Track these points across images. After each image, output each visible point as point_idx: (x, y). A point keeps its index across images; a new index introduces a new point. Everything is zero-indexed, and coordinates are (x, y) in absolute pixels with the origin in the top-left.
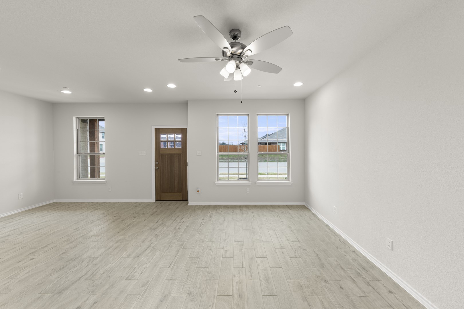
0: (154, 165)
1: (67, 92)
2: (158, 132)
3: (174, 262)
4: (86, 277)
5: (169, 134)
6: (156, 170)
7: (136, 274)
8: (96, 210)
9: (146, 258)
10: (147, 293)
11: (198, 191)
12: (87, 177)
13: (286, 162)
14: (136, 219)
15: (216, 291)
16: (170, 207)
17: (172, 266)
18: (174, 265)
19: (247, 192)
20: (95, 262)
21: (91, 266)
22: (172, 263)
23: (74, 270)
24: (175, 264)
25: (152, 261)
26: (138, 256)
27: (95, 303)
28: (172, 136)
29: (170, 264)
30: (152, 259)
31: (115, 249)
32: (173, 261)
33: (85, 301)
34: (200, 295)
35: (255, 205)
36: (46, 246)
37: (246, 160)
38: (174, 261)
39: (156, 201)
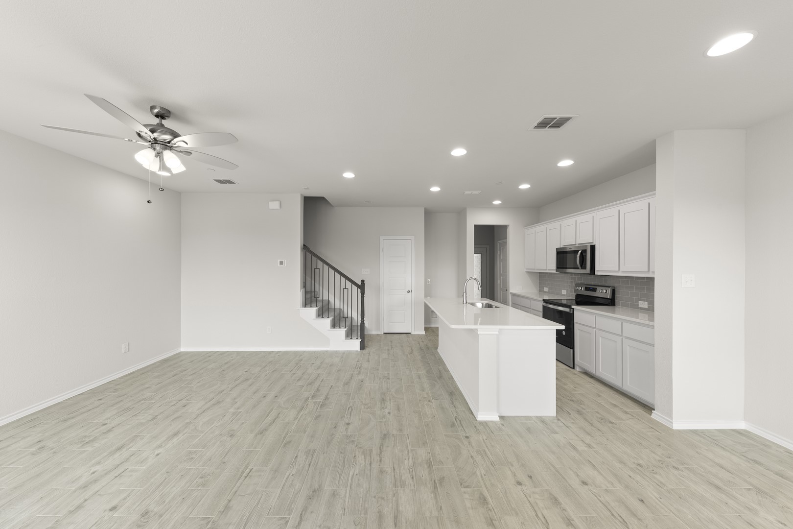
3: (243, 478)
7: (305, 457)
9: (297, 487)
17: (247, 471)
18: (243, 472)
22: (246, 477)
24: (241, 475)
25: (284, 481)
29: (250, 474)
30: (284, 485)
32: (244, 480)
38: (241, 481)
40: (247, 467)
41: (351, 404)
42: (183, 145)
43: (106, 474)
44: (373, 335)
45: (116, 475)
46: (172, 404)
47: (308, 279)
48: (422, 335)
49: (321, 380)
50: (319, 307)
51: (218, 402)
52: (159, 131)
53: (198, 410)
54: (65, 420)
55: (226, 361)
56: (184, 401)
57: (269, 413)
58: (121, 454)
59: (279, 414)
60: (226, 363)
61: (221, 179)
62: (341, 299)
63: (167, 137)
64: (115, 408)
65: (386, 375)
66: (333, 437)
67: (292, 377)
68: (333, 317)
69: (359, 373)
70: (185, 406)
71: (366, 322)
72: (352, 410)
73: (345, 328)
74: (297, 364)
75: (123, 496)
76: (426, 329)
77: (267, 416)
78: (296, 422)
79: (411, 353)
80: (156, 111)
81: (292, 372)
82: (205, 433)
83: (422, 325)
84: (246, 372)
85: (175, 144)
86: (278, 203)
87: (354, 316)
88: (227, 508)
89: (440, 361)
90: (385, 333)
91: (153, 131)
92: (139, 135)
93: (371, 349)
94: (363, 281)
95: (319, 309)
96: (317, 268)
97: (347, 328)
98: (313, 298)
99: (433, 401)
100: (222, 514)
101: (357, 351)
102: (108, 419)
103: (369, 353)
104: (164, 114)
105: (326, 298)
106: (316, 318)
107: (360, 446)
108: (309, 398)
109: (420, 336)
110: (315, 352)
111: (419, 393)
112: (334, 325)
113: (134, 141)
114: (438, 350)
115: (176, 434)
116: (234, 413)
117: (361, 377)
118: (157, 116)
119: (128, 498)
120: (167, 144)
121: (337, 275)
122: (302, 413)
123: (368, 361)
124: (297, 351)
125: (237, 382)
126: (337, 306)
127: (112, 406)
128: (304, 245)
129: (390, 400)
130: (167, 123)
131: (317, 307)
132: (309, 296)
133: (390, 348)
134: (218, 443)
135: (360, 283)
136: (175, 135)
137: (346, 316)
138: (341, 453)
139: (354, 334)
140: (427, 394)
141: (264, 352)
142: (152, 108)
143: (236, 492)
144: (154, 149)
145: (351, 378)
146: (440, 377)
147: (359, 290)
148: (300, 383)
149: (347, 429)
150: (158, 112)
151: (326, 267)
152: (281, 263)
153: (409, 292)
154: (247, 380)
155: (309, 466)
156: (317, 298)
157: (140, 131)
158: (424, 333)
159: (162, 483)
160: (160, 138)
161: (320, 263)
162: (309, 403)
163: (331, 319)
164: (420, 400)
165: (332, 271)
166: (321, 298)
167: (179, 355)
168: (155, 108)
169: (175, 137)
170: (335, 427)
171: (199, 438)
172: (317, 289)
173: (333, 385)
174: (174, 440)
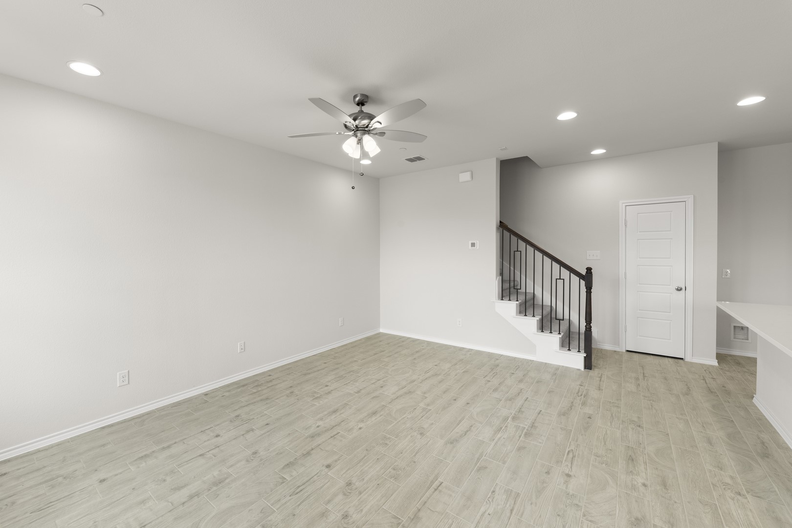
40: (436, 478)
41: (573, 447)
42: (378, 126)
43: (326, 431)
44: (606, 351)
45: (332, 435)
46: (372, 382)
47: (506, 264)
48: (713, 366)
49: (524, 398)
50: (520, 301)
51: (410, 392)
52: (359, 118)
53: (392, 394)
54: (305, 375)
55: (417, 350)
56: (381, 382)
57: (460, 421)
58: (336, 417)
59: (471, 426)
60: (417, 352)
61: (412, 157)
62: (554, 293)
63: (365, 122)
64: (334, 373)
65: (636, 419)
66: (545, 485)
67: (486, 384)
68: (541, 317)
69: (584, 404)
70: (382, 387)
71: (593, 329)
72: (574, 457)
73: (559, 334)
74: (492, 369)
75: (336, 457)
76: (720, 357)
77: (458, 424)
78: (493, 444)
79: (688, 392)
80: (357, 99)
81: (487, 378)
82: (398, 421)
83: (712, 349)
84: (436, 365)
85: (372, 127)
86: (468, 174)
87: (574, 318)
89: (761, 423)
90: (628, 351)
91: (355, 120)
92: (346, 126)
93: (603, 372)
94: (589, 270)
95: (520, 305)
96: (517, 251)
97: (562, 334)
98: (512, 289)
99: (749, 496)
100: (411, 522)
101: (579, 370)
102: (329, 382)
103: (601, 377)
104: (363, 100)
105: (530, 290)
106: (516, 315)
107: (590, 518)
108: (508, 417)
109: (707, 368)
110: (515, 359)
111: (710, 471)
112: (542, 328)
113: (342, 133)
114: (755, 400)
115: (374, 413)
116: (424, 409)
117: (588, 410)
118: (358, 104)
119: (339, 462)
120: (366, 129)
121: (547, 261)
122: (499, 436)
123: (599, 389)
124: (492, 353)
125: (428, 375)
126: (547, 302)
127: (332, 371)
128: (501, 222)
129: (645, 463)
130: (365, 109)
131: (517, 301)
132: (506, 285)
133: (641, 377)
134: (410, 436)
135: (584, 272)
136: (371, 117)
137: (560, 316)
138: (559, 515)
139: (575, 343)
140: (732, 478)
141: (455, 347)
142: (355, 97)
143: (425, 502)
144: (356, 136)
145: (571, 407)
146: (765, 454)
147: (583, 283)
148: (496, 395)
149: (566, 482)
150: (359, 100)
151: (530, 249)
152: (473, 245)
153: (679, 289)
154: (436, 375)
155: (511, 513)
156: (517, 289)
157: (346, 122)
158: (715, 363)
159: (363, 459)
160: (361, 124)
161: (522, 245)
162: (509, 425)
163: (538, 318)
164: (714, 485)
165: (539, 255)
166: (523, 290)
167: (379, 335)
168: (357, 97)
169: (372, 120)
170: (548, 473)
171: (393, 425)
172: (518, 278)
173: (543, 411)
174: (373, 419)
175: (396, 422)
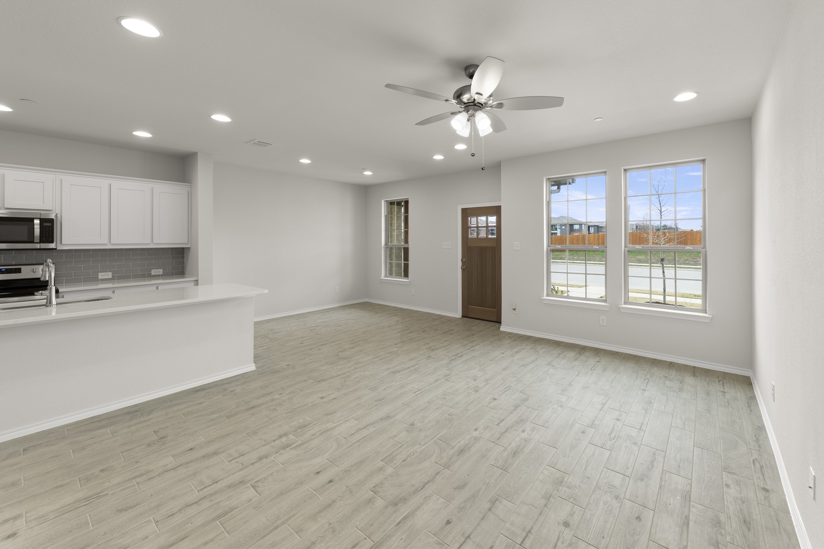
0: (460, 264)
1: (368, 173)
2: (467, 213)
3: (422, 390)
4: (343, 376)
5: (480, 216)
6: (463, 270)
7: (380, 388)
8: (394, 316)
9: (400, 376)
10: (376, 408)
11: (514, 309)
12: (401, 276)
13: (700, 268)
14: (424, 333)
15: (440, 435)
16: (473, 328)
17: (418, 393)
18: (421, 393)
19: (601, 324)
20: (357, 366)
21: (352, 368)
23: (339, 367)
25: (404, 381)
26: (394, 373)
27: (335, 399)
28: (484, 218)
29: (417, 390)
30: (405, 379)
31: (380, 360)
33: (329, 395)
34: (420, 430)
35: (617, 352)
36: (334, 342)
37: (662, 264)
38: (424, 389)
39: (463, 316)
88: (437, 381)
174: (462, 443)
175: (436, 438)
